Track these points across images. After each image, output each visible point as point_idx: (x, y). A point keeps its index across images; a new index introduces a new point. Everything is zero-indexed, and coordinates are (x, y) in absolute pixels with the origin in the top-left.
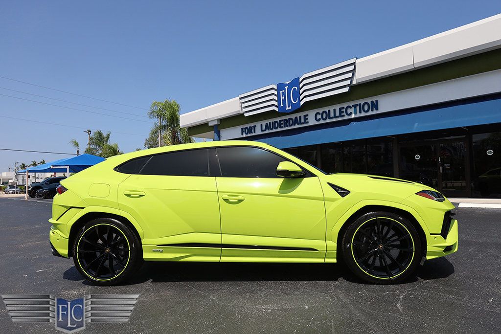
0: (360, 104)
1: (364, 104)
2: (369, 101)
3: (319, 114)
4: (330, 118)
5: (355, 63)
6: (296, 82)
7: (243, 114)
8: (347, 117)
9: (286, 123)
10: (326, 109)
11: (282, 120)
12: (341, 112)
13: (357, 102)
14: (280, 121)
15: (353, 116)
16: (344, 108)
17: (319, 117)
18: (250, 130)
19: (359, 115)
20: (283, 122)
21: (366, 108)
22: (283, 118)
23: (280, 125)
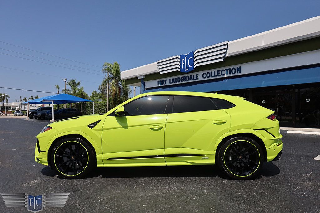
0: (230, 69)
1: (233, 69)
2: (235, 67)
3: (205, 74)
4: (212, 77)
5: (228, 44)
6: (192, 54)
7: (159, 73)
8: (222, 77)
9: (185, 79)
10: (210, 71)
11: (182, 77)
12: (218, 73)
14: (181, 77)
15: (226, 76)
16: (220, 71)
17: (205, 76)
18: (163, 82)
19: (229, 75)
20: (183, 78)
21: (234, 71)
22: (183, 76)
23: (181, 80)
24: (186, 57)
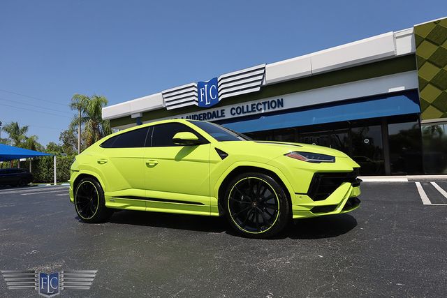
0: (269, 102)
1: (272, 101)
2: (276, 99)
3: (234, 109)
4: (244, 113)
6: (215, 81)
7: (165, 108)
8: (257, 112)
9: (205, 116)
10: (240, 105)
12: (253, 108)
13: (266, 100)
14: (200, 115)
15: (263, 111)
16: (255, 104)
17: (234, 111)
19: (267, 111)
20: (202, 116)
21: (273, 105)
22: (202, 112)
23: (199, 118)
24: (206, 86)
